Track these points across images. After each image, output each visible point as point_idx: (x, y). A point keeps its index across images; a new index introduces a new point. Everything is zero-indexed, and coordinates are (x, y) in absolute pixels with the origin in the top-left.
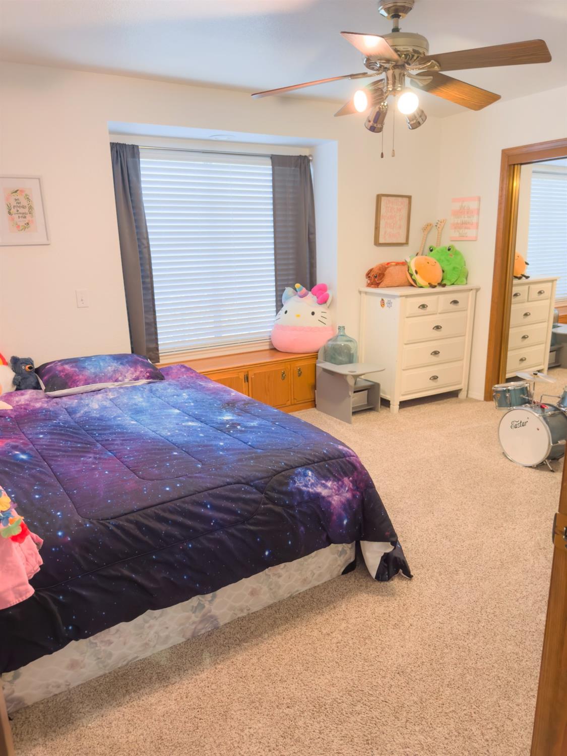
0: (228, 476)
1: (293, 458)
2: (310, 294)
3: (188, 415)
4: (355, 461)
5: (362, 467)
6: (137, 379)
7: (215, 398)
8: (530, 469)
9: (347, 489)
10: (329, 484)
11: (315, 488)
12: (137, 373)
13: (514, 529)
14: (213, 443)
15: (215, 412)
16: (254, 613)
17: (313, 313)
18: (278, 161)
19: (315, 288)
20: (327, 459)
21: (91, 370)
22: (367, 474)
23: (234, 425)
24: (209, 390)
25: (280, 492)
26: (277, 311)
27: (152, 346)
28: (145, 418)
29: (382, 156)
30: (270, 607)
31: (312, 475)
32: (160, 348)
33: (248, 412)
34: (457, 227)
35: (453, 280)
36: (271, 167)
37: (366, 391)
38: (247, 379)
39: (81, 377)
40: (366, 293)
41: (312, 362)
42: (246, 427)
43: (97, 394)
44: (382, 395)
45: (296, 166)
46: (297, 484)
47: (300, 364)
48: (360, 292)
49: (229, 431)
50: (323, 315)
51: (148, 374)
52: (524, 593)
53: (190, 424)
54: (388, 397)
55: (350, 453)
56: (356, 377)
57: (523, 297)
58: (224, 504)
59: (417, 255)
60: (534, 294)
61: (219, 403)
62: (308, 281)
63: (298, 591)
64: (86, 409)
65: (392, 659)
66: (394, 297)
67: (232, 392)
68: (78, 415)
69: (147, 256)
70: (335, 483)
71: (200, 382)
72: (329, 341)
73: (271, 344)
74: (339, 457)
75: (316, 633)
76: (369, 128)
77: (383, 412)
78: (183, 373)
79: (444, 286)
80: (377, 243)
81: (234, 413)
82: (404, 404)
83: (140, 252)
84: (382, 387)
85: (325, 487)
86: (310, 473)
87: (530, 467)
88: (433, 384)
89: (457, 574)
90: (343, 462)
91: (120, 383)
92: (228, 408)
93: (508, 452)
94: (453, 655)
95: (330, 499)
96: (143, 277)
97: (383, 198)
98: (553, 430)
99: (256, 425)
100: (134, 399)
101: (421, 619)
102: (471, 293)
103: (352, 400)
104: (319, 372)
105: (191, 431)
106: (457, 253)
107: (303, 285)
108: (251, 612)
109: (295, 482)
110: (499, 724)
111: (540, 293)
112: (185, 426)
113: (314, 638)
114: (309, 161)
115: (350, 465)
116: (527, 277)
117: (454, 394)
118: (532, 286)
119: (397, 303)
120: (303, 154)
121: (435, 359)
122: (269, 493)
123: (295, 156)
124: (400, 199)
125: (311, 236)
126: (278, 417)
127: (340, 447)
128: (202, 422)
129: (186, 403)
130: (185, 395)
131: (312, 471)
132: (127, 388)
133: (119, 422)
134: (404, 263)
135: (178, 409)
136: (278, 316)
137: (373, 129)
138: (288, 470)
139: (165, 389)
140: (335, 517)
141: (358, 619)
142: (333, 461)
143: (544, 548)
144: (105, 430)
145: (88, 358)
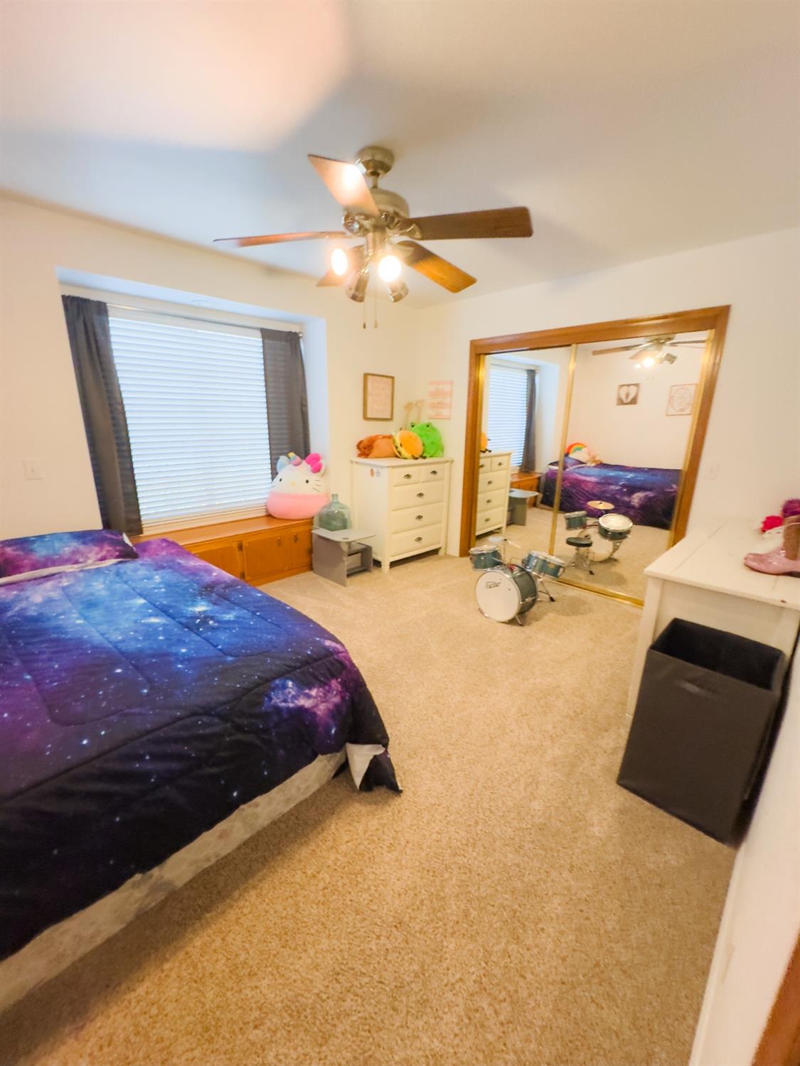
0: (178, 708)
1: (269, 667)
2: (304, 463)
3: (154, 605)
4: (343, 659)
5: (353, 665)
6: (103, 559)
7: (192, 580)
8: (503, 624)
9: (335, 693)
10: (314, 692)
11: (296, 701)
12: (104, 553)
13: (497, 694)
14: (174, 650)
15: (187, 601)
16: (226, 857)
17: (307, 482)
18: (268, 335)
19: (309, 457)
20: (310, 661)
21: (40, 552)
22: (357, 673)
23: (205, 618)
24: (187, 569)
25: (251, 716)
26: (273, 479)
27: (134, 517)
28: (96, 614)
29: (364, 327)
30: (245, 843)
31: (293, 685)
32: (142, 519)
33: (227, 599)
34: (433, 406)
35: (432, 453)
36: (261, 340)
37: (359, 555)
38: (240, 547)
39: (26, 561)
40: (357, 463)
41: (307, 528)
42: (219, 622)
43: (48, 580)
44: (375, 556)
45: (287, 341)
46: (273, 701)
47: (294, 531)
48: (352, 462)
49: (198, 629)
50: (317, 483)
51: (117, 553)
52: (516, 776)
53: (154, 620)
54: (379, 558)
55: (338, 650)
56: (349, 543)
57: (486, 468)
58: (172, 748)
59: (401, 429)
60: (495, 466)
61: (196, 587)
62: (302, 450)
63: (280, 813)
64: (24, 604)
65: (387, 903)
66: (382, 467)
67: (214, 571)
68: (9, 614)
69: (122, 422)
70: (321, 689)
71: (180, 559)
72: (324, 507)
73: (267, 510)
74: (326, 656)
75: (299, 877)
76: (351, 296)
77: (375, 573)
78: (163, 549)
79: (425, 458)
80: (365, 418)
81: (210, 601)
82: (393, 564)
83: (113, 418)
84: (373, 549)
85: (309, 696)
86: (290, 684)
87: (503, 623)
88: (417, 544)
89: (450, 760)
90: (330, 661)
91: (80, 565)
92: (205, 595)
93: (484, 610)
94: (454, 881)
95: (315, 710)
96: (118, 444)
97: (369, 377)
98: (521, 589)
99: (232, 619)
100: (92, 586)
101: (417, 830)
102: (447, 464)
103: (346, 563)
104: (314, 538)
105: (150, 632)
106: (434, 430)
107: (297, 454)
108: (219, 858)
109: (271, 699)
110: (511, 988)
111: (500, 464)
112: (145, 624)
113: (297, 886)
114: (299, 338)
115: (338, 665)
116: (490, 451)
117: (435, 552)
118: (495, 459)
119: (385, 472)
120: (293, 331)
121: (419, 522)
122: (236, 720)
123: (286, 332)
124: (384, 379)
125: (304, 409)
126: (260, 604)
127: (328, 643)
128: (168, 616)
129: (156, 588)
130: (157, 578)
131: (292, 680)
132: (89, 571)
133: (60, 622)
134: (390, 437)
135: (145, 599)
136: (273, 484)
137: (354, 298)
138: (262, 684)
139: (135, 570)
140: (321, 729)
141: (349, 844)
142: (320, 662)
143: (526, 715)
144: (35, 636)
145: (41, 537)
